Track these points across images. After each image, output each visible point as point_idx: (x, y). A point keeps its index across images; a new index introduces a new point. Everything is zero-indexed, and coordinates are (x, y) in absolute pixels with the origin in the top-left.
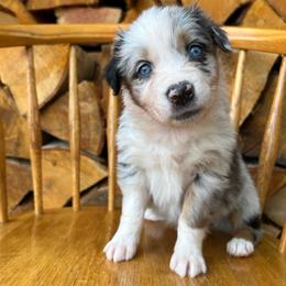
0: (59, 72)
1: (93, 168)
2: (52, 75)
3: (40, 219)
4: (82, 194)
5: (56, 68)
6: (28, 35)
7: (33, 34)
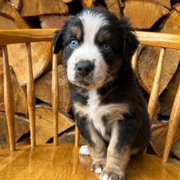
0: (44, 58)
1: (65, 120)
2: (40, 61)
3: (34, 150)
4: (59, 135)
5: (43, 56)
6: (28, 36)
7: (31, 35)
